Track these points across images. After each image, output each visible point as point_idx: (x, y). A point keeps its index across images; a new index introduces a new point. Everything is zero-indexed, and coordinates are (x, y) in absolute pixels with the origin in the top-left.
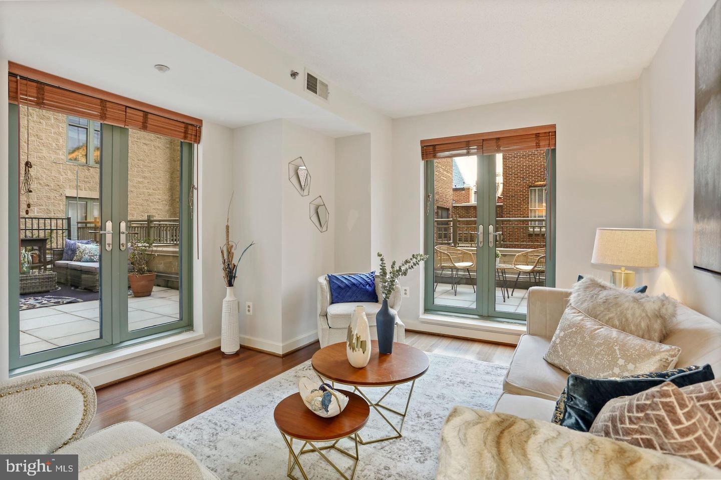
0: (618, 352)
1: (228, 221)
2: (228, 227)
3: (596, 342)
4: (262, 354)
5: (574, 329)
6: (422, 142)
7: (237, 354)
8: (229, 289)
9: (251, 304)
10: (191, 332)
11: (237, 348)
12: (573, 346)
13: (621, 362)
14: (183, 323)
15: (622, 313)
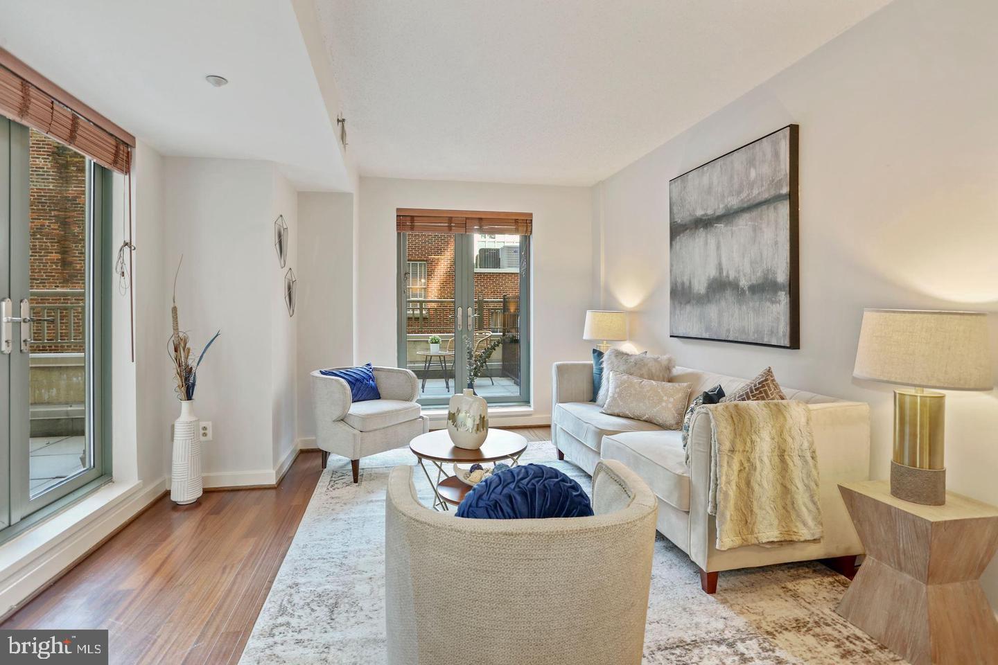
0: (661, 393)
1: (174, 302)
2: (175, 310)
3: (645, 390)
4: (241, 493)
5: (626, 385)
6: (398, 210)
7: (198, 503)
8: (185, 405)
9: (209, 424)
10: (110, 484)
11: (200, 494)
12: (629, 396)
13: (665, 398)
14: (94, 473)
15: (649, 369)
